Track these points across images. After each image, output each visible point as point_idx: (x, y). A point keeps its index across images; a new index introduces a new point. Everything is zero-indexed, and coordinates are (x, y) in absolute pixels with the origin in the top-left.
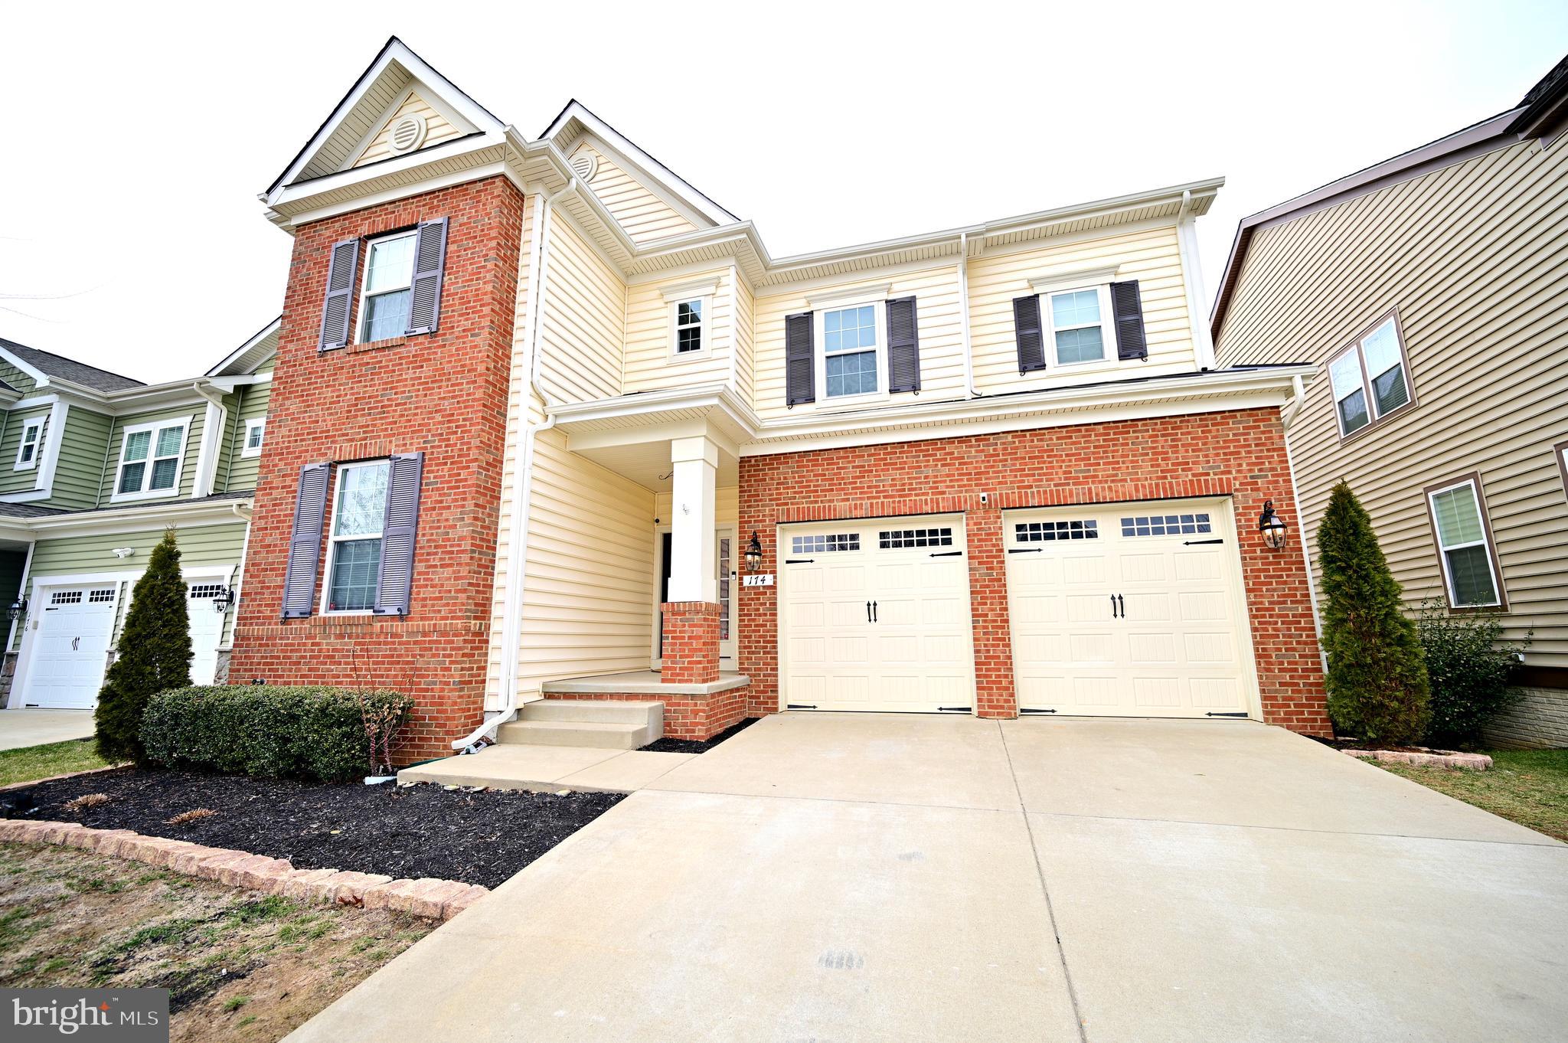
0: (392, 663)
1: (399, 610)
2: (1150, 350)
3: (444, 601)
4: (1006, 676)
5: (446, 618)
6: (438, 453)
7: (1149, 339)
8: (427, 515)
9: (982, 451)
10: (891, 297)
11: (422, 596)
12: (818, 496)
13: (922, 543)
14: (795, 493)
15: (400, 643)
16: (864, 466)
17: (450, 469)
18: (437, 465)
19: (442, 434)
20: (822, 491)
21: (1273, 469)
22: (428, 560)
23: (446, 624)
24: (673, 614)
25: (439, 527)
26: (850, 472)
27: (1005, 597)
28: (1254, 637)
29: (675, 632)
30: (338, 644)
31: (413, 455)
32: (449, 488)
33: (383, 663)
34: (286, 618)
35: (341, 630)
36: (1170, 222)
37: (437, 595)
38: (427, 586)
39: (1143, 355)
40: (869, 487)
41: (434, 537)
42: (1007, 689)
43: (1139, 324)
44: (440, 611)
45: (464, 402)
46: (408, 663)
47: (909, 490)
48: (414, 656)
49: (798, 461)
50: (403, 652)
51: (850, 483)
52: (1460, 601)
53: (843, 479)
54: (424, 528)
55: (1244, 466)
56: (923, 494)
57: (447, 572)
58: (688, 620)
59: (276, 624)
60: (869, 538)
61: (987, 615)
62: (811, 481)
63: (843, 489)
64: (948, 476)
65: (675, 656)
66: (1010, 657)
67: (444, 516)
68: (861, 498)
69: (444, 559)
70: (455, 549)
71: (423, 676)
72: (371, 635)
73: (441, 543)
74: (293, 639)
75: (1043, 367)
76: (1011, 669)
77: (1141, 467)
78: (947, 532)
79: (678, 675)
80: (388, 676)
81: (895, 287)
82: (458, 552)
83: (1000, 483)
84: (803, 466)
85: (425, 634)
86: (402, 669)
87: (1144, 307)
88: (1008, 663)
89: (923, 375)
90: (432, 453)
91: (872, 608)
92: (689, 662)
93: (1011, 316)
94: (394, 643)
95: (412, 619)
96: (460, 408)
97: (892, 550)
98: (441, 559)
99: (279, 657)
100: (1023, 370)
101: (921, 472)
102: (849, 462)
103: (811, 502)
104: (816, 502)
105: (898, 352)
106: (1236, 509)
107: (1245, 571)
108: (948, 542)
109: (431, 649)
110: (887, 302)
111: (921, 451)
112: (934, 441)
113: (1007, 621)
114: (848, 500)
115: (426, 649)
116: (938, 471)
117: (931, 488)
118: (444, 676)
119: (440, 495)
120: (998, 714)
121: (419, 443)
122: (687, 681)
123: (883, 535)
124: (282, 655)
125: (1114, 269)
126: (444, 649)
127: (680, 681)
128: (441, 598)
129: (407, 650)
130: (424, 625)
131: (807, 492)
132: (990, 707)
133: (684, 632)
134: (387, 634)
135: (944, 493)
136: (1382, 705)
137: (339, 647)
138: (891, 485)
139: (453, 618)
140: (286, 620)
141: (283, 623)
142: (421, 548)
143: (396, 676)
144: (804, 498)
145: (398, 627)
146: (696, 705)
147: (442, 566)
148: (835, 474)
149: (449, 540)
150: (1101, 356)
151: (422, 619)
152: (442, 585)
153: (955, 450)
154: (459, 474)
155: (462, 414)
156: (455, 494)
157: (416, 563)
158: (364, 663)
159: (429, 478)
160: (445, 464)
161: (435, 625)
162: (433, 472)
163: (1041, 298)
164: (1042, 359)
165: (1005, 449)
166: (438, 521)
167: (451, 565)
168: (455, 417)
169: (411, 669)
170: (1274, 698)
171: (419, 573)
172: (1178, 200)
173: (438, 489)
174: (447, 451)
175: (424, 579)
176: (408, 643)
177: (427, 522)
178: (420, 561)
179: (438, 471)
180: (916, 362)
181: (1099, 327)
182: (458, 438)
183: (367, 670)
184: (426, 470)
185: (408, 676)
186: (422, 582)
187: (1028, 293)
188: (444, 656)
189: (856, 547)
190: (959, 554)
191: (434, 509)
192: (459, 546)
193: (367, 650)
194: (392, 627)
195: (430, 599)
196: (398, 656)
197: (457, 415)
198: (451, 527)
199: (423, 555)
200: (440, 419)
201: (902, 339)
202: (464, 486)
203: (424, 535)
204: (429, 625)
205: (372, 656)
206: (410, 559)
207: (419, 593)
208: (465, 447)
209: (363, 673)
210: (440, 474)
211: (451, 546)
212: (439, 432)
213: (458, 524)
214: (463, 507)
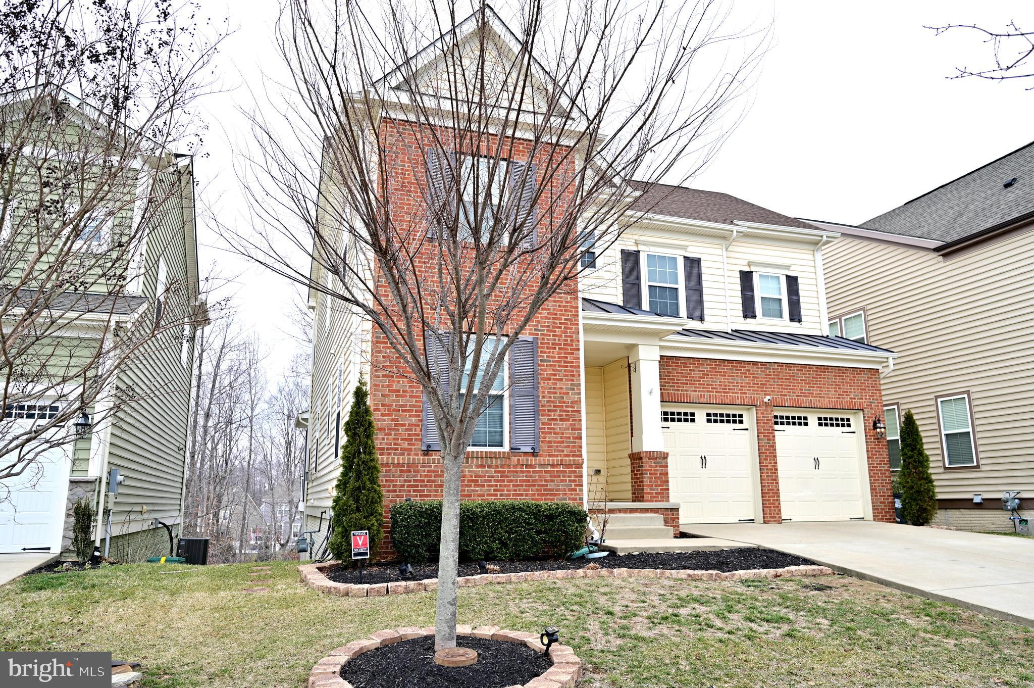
0: (530, 486)
1: (533, 448)
2: (803, 318)
3: (565, 444)
4: (777, 500)
5: (569, 456)
6: (548, 340)
7: (803, 312)
8: (544, 383)
9: (764, 371)
10: (687, 255)
11: (547, 439)
12: (679, 387)
13: (728, 422)
14: (666, 382)
15: (534, 472)
16: (704, 371)
17: (559, 353)
18: (548, 348)
19: (549, 327)
20: (682, 383)
21: (877, 400)
22: (549, 415)
23: (570, 460)
24: (649, 459)
25: (556, 393)
26: (697, 374)
27: (776, 456)
28: (870, 480)
29: (651, 470)
30: (480, 471)
31: (530, 338)
32: (560, 366)
33: (522, 486)
34: (428, 450)
35: (482, 461)
36: (812, 247)
37: (559, 440)
38: (551, 433)
39: (800, 321)
40: (707, 385)
41: (552, 399)
42: (777, 507)
43: (798, 302)
44: (563, 451)
45: (564, 306)
46: (542, 485)
47: (729, 389)
48: (546, 481)
49: (666, 362)
50: (537, 478)
51: (697, 381)
52: (950, 464)
53: (693, 377)
54: (543, 392)
55: (868, 397)
56: (736, 393)
57: (565, 425)
58: (658, 463)
59: (417, 455)
60: (700, 416)
61: (767, 466)
62: (675, 376)
63: (693, 384)
64: (748, 383)
65: (652, 485)
66: (778, 490)
67: (558, 386)
68: (703, 391)
69: (562, 415)
70: (570, 409)
71: (555, 495)
72: (509, 467)
73: (558, 404)
74: (436, 467)
75: (754, 317)
76: (779, 496)
77: (830, 391)
78: (741, 416)
79: (655, 497)
80: (526, 495)
81: (689, 249)
82: (572, 411)
83: (772, 391)
84: (670, 366)
85: (553, 466)
86: (537, 490)
87: (801, 293)
88: (777, 493)
89: (706, 312)
90: (543, 339)
91: (704, 459)
92: (661, 489)
93: (738, 281)
94: (529, 472)
95: (541, 455)
96: (561, 310)
97: (713, 424)
98: (560, 415)
99: (423, 481)
100: (745, 317)
101: (735, 379)
102: (696, 367)
103: (675, 390)
104: (678, 390)
105: (690, 292)
106: (864, 417)
107: (867, 448)
108: (741, 422)
109: (559, 476)
110: (684, 257)
111: (734, 366)
112: (740, 362)
113: (777, 470)
114: (696, 391)
115: (555, 476)
116: (743, 380)
117: (740, 390)
118: (572, 494)
119: (553, 370)
120: (775, 521)
121: (531, 330)
122: (660, 501)
123: (708, 415)
124: (426, 479)
125: (787, 267)
126: (569, 477)
127: (656, 501)
128: (563, 442)
129: (540, 476)
130: (553, 460)
131: (673, 383)
132: (770, 517)
133: (657, 470)
134: (523, 465)
135: (746, 393)
136: (926, 509)
137: (480, 474)
138: (720, 385)
139: (573, 456)
140: (427, 452)
141: (425, 455)
142: (543, 406)
143: (533, 495)
144: (671, 386)
145: (532, 460)
146: (673, 515)
147: (561, 420)
148: (688, 374)
149: (564, 402)
150: (781, 317)
151: (549, 456)
152: (563, 433)
153: (753, 369)
154: (567, 358)
155: (564, 315)
156: (565, 371)
157: (540, 417)
158: (505, 486)
159: (543, 357)
160: (555, 348)
161: (562, 460)
162: (545, 352)
163: (754, 274)
164: (754, 312)
165: (774, 372)
166: (554, 388)
167: (568, 420)
168: (558, 316)
169: (545, 490)
170: (878, 509)
171: (543, 424)
172: (820, 238)
173: (551, 366)
174: (555, 340)
175: (548, 428)
176: (541, 472)
177: (545, 388)
178: (543, 415)
179: (549, 352)
180: (701, 302)
181: (780, 300)
182: (562, 332)
183: (508, 490)
184: (539, 350)
185: (543, 495)
186: (546, 430)
187: (747, 269)
188: (570, 481)
189: (693, 421)
190: (747, 429)
191: (550, 379)
192: (573, 407)
193: (507, 476)
194: (527, 460)
195: (555, 442)
196: (533, 481)
197: (560, 315)
198: (564, 394)
199: (545, 411)
200: (546, 315)
201: (693, 284)
202: (571, 367)
203: (543, 397)
204: (557, 460)
205: (512, 481)
206: (536, 413)
207: (545, 438)
208: (569, 339)
209: (505, 492)
210: (551, 355)
211: (567, 407)
212: (546, 324)
213: (570, 392)
214: (572, 380)
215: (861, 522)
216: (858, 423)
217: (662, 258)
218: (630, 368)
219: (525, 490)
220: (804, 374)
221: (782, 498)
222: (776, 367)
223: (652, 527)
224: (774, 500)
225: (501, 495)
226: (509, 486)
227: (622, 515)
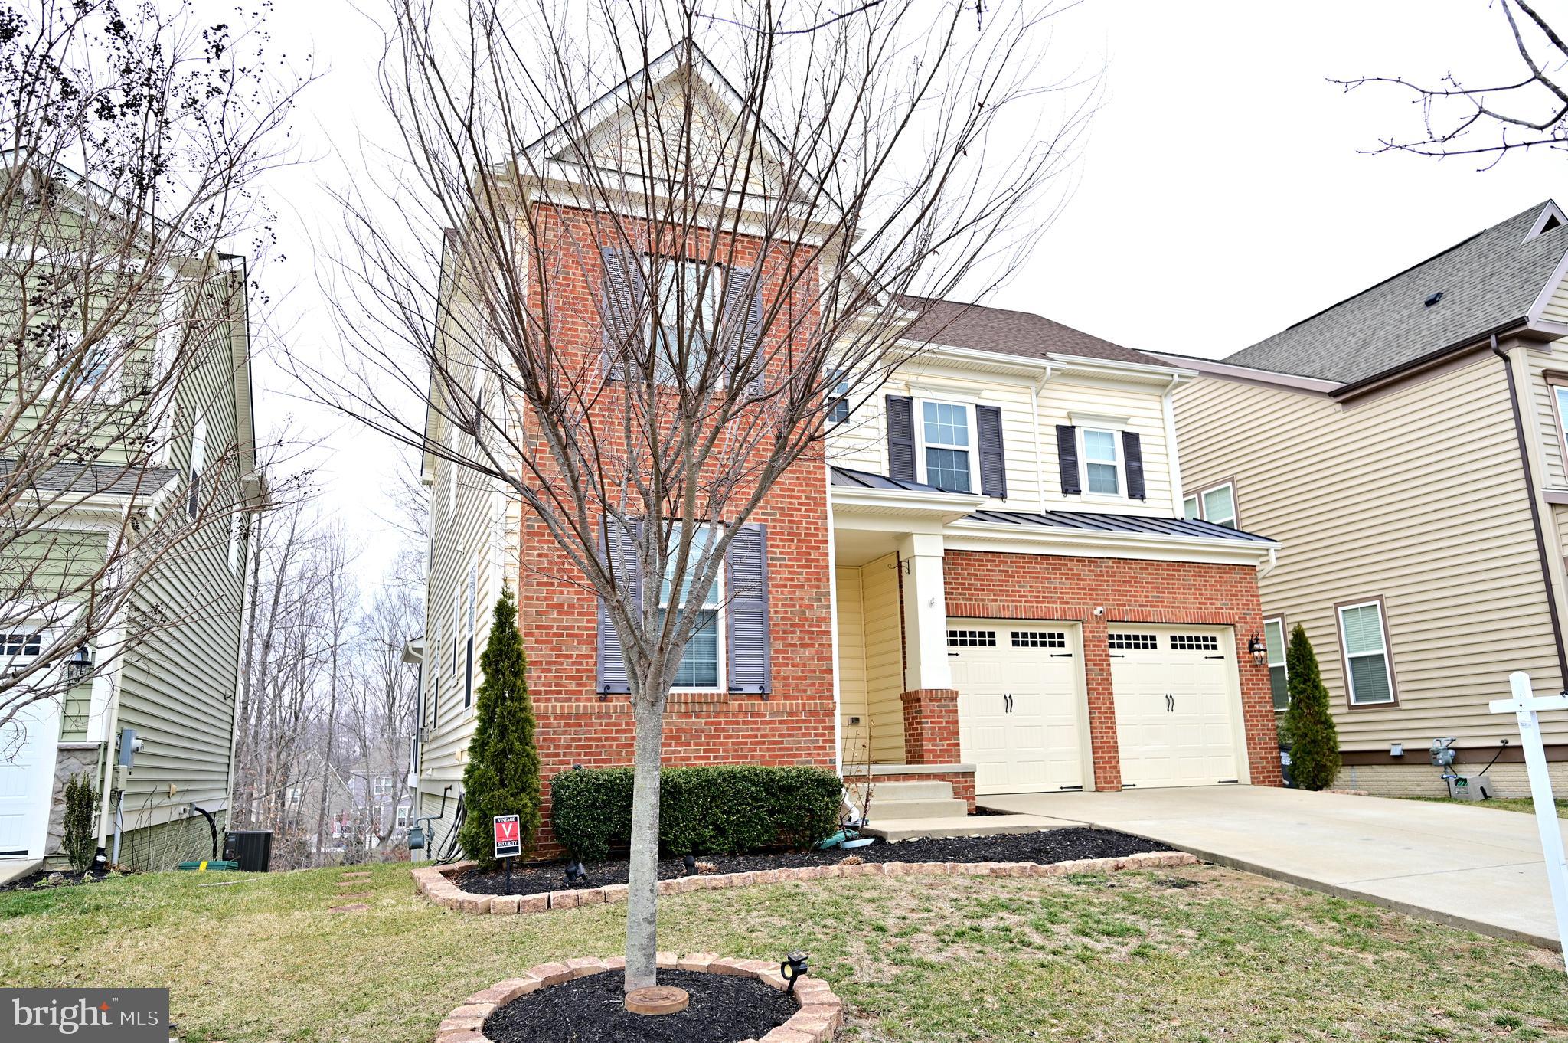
0: (757, 743)
1: (761, 688)
2: (1148, 493)
3: (808, 681)
4: (1115, 757)
5: (814, 698)
6: (782, 528)
7: (1147, 485)
8: (777, 591)
9: (1093, 571)
10: (981, 403)
11: (782, 674)
12: (972, 595)
13: (1043, 644)
14: (953, 589)
15: (762, 723)
16: (1007, 572)
17: (798, 547)
18: (781, 540)
19: (783, 509)
20: (976, 590)
21: (1254, 609)
22: (785, 639)
23: (816, 704)
24: (931, 700)
25: (794, 606)
26: (997, 576)
27: (1111, 694)
28: (1246, 726)
29: (933, 717)
30: (683, 723)
31: (755, 526)
32: (799, 566)
33: (746, 743)
34: (606, 694)
35: (687, 708)
36: (1158, 391)
37: (800, 674)
38: (787, 665)
39: (1143, 497)
40: (1013, 591)
41: (789, 615)
42: (1115, 767)
43: (1140, 470)
44: (805, 691)
45: (805, 479)
46: (776, 742)
47: (1044, 597)
48: (780, 735)
49: (953, 559)
50: (768, 731)
51: (998, 585)
52: (1357, 700)
53: (992, 580)
54: (776, 605)
55: (1241, 606)
56: (1054, 602)
57: (808, 652)
58: (944, 706)
59: (589, 700)
60: (1003, 637)
61: (1100, 708)
62: (966, 579)
63: (992, 590)
64: (1071, 589)
65: (935, 739)
66: (1116, 742)
67: (798, 595)
68: (1007, 601)
69: (804, 639)
70: (815, 629)
71: (795, 756)
72: (726, 715)
73: (797, 622)
74: (618, 717)
75: (1078, 492)
76: (1117, 752)
77: (1187, 598)
78: (1061, 636)
79: (939, 756)
80: (752, 757)
81: (984, 394)
82: (818, 633)
83: (1106, 599)
84: (958, 564)
85: (791, 713)
86: (768, 749)
87: (1144, 457)
88: (1114, 747)
89: (1009, 485)
90: (775, 527)
91: (1008, 699)
92: (948, 745)
93: (1054, 440)
94: (756, 723)
95: (774, 698)
96: (800, 485)
97: (1021, 648)
98: (801, 639)
99: (600, 739)
100: (1065, 492)
101: (1052, 583)
102: (996, 566)
103: (967, 599)
104: (971, 600)
105: (986, 456)
106: (1236, 635)
107: (1241, 680)
108: (1062, 645)
109: (800, 728)
110: (977, 406)
111: (1051, 564)
112: (1059, 557)
113: (1113, 713)
114: (996, 600)
115: (794, 729)
116: (1063, 583)
117: (1059, 598)
118: (819, 754)
119: (790, 572)
120: (1111, 788)
121: (761, 514)
122: (947, 762)
123: (1015, 635)
124: (603, 736)
125: (1124, 420)
126: (815, 729)
127: (941, 762)
128: (805, 678)
129: (772, 729)
130: (791, 705)
131: (963, 589)
132: (1105, 782)
133: (942, 717)
134: (746, 713)
135: (1067, 603)
136: (1325, 766)
137: (684, 727)
138: (1030, 592)
139: (820, 698)
140: (605, 695)
141: (601, 700)
142: (774, 625)
143: (763, 756)
144: (960, 594)
145: (760, 705)
146: (966, 782)
147: (802, 646)
148: (985, 575)
149: (807, 619)
150: (1116, 491)
151: (786, 698)
152: (805, 665)
153: (1077, 567)
154: (809, 554)
155: (804, 491)
156: (807, 573)
157: (772, 641)
158: (721, 744)
159: (775, 553)
160: (792, 540)
161: (804, 705)
162: (778, 546)
163: (1077, 430)
164: (1078, 485)
165: (1107, 572)
166: (791, 599)
167: (812, 645)
168: (796, 494)
169: (780, 749)
170: (1257, 768)
171: (776, 652)
172: (1170, 378)
173: (786, 566)
174: (792, 528)
175: (783, 658)
176: (773, 722)
177: (778, 599)
178: (775, 639)
179: (784, 547)
180: (1002, 471)
181: (1115, 467)
182: (803, 516)
183: (725, 751)
184: (769, 543)
185: (777, 756)
186: (781, 661)
187: (1066, 423)
188: (816, 735)
189: (992, 643)
190: (1070, 655)
191: (785, 586)
192: (819, 626)
193: (723, 730)
194: (753, 705)
195: (793, 678)
196: (762, 736)
197: (799, 491)
198: (807, 606)
199: (778, 632)
200: (779, 492)
201: (991, 446)
202: (816, 567)
203: (776, 612)
204: (797, 705)
205: (730, 737)
206: (765, 636)
207: (779, 672)
208: (812, 527)
209: (721, 754)
210: (786, 550)
211: (810, 626)
212: (779, 505)
213: (815, 604)
214: (818, 587)
215: (1234, 786)
216: (1227, 643)
217: (945, 408)
218: (901, 568)
219: (750, 750)
220: (1150, 574)
221: (1121, 755)
222: (1110, 564)
223: (937, 800)
224: (1110, 758)
225: (715, 758)
226: (726, 744)
227: (892, 784)
